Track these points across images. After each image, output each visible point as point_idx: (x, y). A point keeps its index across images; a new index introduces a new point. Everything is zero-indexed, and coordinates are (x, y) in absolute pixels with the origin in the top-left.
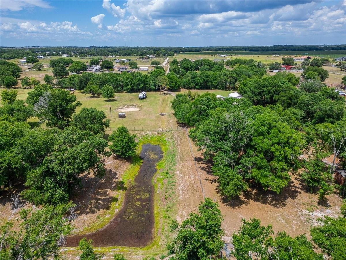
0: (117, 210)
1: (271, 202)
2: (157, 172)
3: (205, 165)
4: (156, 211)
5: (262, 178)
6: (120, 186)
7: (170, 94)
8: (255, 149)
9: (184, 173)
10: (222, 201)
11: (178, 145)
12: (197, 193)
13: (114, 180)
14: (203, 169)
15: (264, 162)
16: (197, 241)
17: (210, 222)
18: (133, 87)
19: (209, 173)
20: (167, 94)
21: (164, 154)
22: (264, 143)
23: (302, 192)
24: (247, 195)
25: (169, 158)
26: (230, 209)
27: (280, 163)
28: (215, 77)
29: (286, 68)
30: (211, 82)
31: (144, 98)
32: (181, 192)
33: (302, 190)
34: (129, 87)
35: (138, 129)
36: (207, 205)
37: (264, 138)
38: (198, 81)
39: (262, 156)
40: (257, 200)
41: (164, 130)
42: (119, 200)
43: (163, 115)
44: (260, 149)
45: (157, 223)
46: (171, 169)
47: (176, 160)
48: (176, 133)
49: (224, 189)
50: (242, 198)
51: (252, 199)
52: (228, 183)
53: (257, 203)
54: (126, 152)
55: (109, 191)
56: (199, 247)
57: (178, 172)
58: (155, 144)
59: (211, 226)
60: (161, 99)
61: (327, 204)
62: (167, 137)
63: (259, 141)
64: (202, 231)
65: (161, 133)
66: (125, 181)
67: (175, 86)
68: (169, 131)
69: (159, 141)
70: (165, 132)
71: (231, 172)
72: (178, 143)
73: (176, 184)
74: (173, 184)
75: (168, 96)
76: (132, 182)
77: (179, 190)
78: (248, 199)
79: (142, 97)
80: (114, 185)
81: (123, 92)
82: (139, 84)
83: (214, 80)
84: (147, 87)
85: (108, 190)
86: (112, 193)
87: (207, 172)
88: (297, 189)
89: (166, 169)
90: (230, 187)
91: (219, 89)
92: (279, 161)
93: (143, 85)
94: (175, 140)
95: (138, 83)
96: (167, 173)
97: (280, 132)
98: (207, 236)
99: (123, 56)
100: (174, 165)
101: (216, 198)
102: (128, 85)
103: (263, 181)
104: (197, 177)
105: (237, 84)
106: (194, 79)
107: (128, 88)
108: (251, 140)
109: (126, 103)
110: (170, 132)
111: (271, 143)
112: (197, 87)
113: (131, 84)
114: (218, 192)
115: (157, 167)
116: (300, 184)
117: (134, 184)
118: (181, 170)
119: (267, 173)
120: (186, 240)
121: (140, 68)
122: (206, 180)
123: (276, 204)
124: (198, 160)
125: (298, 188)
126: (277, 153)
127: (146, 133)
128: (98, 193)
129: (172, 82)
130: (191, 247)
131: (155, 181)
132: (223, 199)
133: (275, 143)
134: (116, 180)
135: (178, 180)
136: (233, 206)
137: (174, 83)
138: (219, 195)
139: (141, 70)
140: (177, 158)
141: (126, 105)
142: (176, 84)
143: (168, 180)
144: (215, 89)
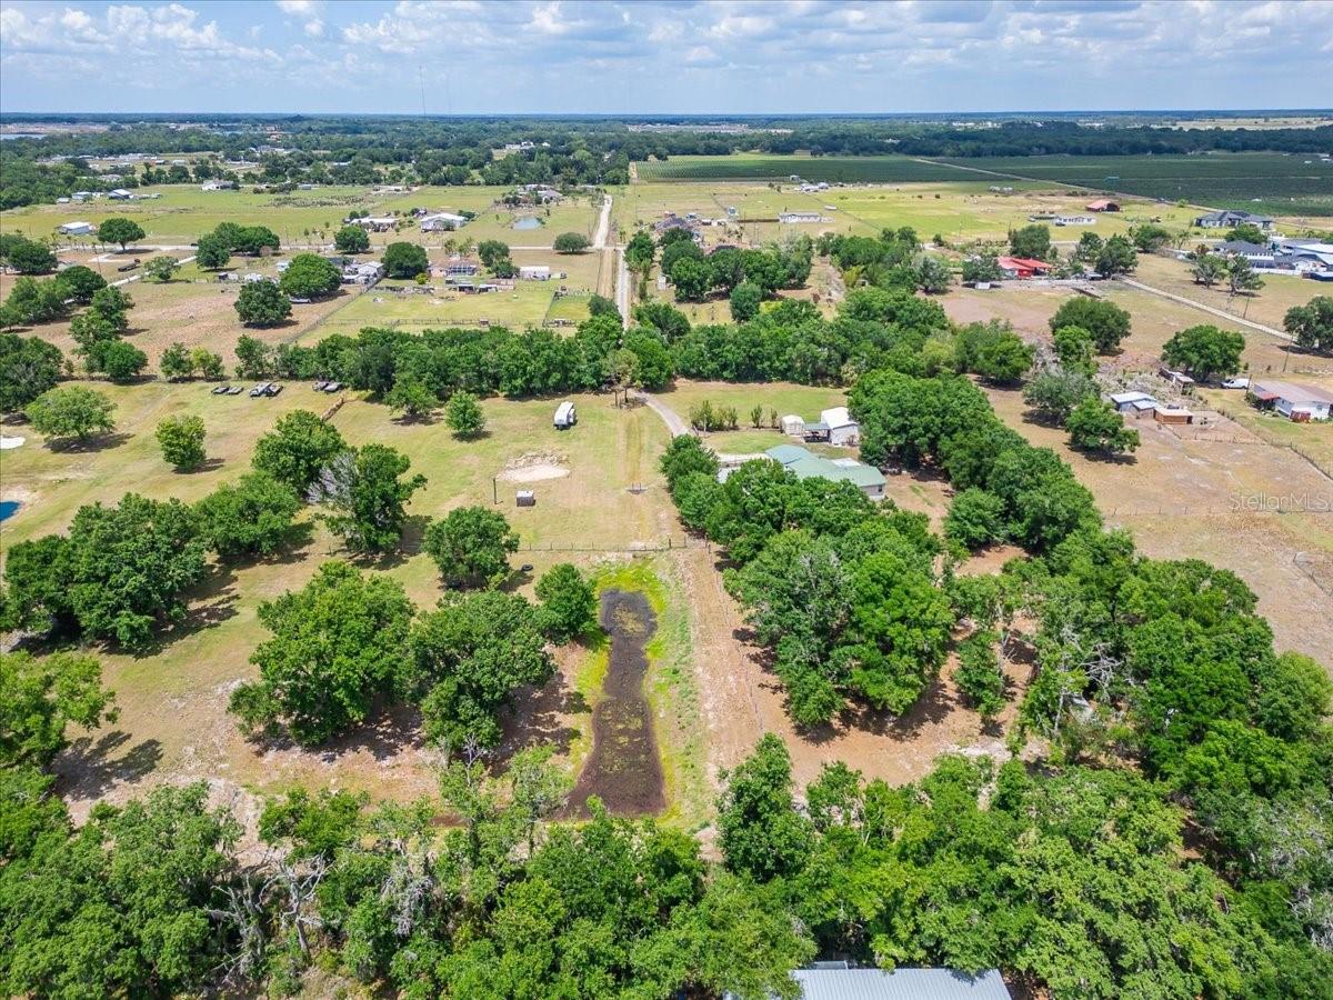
0: (584, 756)
1: (892, 730)
2: (651, 668)
3: (759, 650)
4: (663, 755)
5: (871, 685)
6: (577, 704)
7: (643, 404)
8: (860, 631)
9: (713, 672)
10: (795, 731)
11: (690, 596)
12: (745, 716)
13: (561, 691)
14: (755, 659)
15: (877, 656)
16: (756, 792)
17: (774, 767)
18: (529, 381)
19: (767, 669)
20: (636, 403)
21: (658, 619)
22: (877, 617)
23: (957, 708)
24: (847, 718)
25: (674, 632)
26: (811, 746)
27: (905, 657)
28: (782, 345)
29: (1021, 271)
30: (769, 359)
31: (570, 424)
32: (711, 715)
33: (958, 702)
34: (519, 382)
35: (580, 544)
36: (770, 743)
37: (877, 607)
38: (730, 356)
39: (872, 643)
40: (864, 727)
41: (649, 546)
42: (584, 734)
43: (637, 492)
44: (869, 629)
45: (670, 777)
46: (684, 659)
47: (693, 637)
48: (681, 557)
49: (798, 709)
50: (836, 724)
51: (855, 726)
52: (807, 696)
53: (864, 733)
54: (579, 623)
55: (559, 717)
56: (760, 800)
57: (699, 670)
58: (631, 590)
59: (774, 773)
60: (621, 426)
61: (999, 731)
62: (660, 570)
63: (865, 614)
64: (762, 780)
65: (642, 557)
66: (585, 692)
67: (659, 378)
68: (662, 550)
69: (638, 579)
70: (652, 555)
71: (812, 677)
72: (692, 589)
73: (699, 698)
74: (691, 696)
75: (639, 411)
76: (599, 693)
77: (706, 711)
78: (848, 727)
79: (565, 422)
80: (564, 702)
81: (497, 396)
82: (547, 375)
83: (778, 354)
84: (572, 379)
85: (555, 713)
86: (567, 721)
87: (764, 666)
88: (948, 702)
89: (673, 661)
90: (810, 705)
91: (794, 381)
92: (903, 653)
93: (559, 376)
94: (683, 579)
95: (545, 369)
96: (676, 672)
97: (907, 593)
98: (770, 787)
99: (434, 184)
100: (688, 650)
101: (784, 729)
102: (513, 377)
103: (872, 691)
104: (743, 680)
105: (848, 370)
106: (716, 351)
107: (516, 388)
108: (851, 613)
109: (520, 446)
110: (666, 553)
111: (888, 620)
112: (725, 374)
113: (524, 373)
114: (787, 713)
115: (649, 655)
116: (958, 691)
117: (604, 697)
118: (707, 664)
119: (880, 676)
120: (740, 792)
121: (523, 269)
122: (762, 686)
123: (899, 735)
124: (742, 635)
125: (951, 699)
126: (899, 640)
127: (604, 558)
128: (537, 721)
129: (650, 365)
130: (749, 800)
131: (651, 690)
132: (797, 727)
133: (897, 620)
134: (566, 690)
135: (703, 688)
136: (817, 740)
137: (655, 368)
138: (788, 719)
139: (526, 276)
140: (693, 633)
141: (521, 453)
142: (661, 369)
143: (678, 689)
144: (783, 380)
